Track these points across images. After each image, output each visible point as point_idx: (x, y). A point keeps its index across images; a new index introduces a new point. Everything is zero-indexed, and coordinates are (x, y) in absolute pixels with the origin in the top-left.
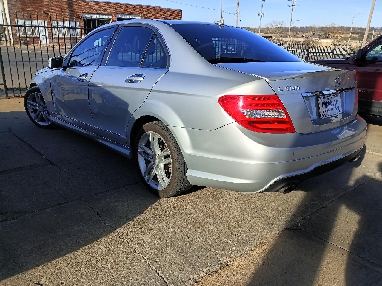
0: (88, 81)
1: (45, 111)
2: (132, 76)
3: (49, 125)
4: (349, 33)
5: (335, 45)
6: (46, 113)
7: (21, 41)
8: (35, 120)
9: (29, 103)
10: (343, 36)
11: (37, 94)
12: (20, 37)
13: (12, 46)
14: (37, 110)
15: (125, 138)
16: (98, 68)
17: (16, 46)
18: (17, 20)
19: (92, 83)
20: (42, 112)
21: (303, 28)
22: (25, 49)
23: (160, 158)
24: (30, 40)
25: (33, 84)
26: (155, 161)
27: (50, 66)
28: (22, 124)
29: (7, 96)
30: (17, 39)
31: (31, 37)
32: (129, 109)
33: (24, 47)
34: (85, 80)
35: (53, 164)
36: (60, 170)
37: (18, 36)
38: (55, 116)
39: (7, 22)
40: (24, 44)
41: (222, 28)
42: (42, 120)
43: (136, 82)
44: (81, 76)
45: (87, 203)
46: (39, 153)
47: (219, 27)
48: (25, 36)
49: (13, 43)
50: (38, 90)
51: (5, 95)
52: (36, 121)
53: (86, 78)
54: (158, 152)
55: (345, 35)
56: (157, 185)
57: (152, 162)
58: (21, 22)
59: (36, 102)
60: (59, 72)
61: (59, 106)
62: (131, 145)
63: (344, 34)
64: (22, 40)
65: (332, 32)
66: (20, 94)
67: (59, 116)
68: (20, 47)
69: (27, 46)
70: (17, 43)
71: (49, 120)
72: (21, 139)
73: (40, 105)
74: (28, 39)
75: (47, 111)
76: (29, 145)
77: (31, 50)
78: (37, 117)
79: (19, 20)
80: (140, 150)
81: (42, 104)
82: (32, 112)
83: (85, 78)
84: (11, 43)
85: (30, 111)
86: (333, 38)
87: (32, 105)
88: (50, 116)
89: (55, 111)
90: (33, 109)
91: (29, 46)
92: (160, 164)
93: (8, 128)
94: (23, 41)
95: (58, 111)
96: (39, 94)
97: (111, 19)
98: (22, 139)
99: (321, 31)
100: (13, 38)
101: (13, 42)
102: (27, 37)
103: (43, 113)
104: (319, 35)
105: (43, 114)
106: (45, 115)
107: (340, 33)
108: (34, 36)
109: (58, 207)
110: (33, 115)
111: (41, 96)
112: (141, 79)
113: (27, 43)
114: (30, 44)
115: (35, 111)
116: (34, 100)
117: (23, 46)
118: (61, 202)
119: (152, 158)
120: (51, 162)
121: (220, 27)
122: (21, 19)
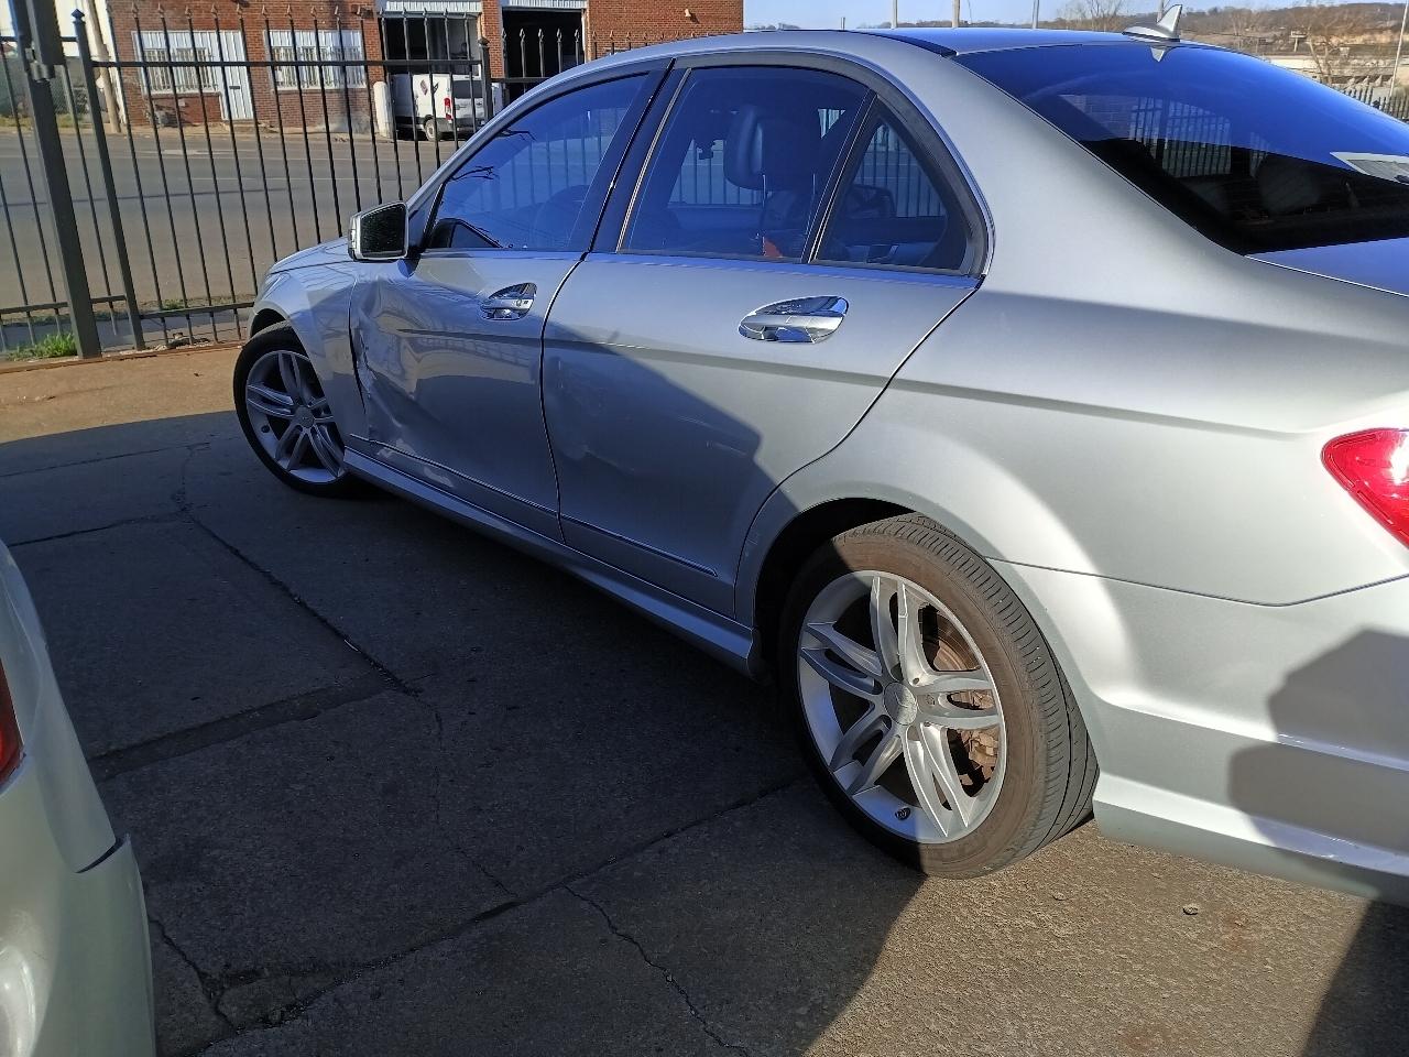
0: (535, 320)
1: (319, 424)
2: (775, 311)
3: (339, 481)
4: (1381, 31)
5: (1330, 80)
6: (324, 435)
7: (156, 113)
8: (280, 463)
9: (251, 392)
10: (1359, 40)
11: (287, 358)
12: (151, 98)
13: (125, 130)
14: (286, 423)
15: (726, 585)
16: (583, 258)
17: (136, 130)
18: (139, 33)
19: (559, 329)
20: (306, 431)
21: (1201, 15)
22: (172, 145)
23: (925, 697)
24: (187, 106)
25: (269, 316)
26: (895, 707)
27: (358, 251)
28: (224, 474)
29: (141, 344)
30: (143, 108)
31: (191, 96)
32: (762, 458)
33: (167, 133)
34: (523, 313)
35: (397, 683)
36: (439, 719)
37: (145, 91)
38: (370, 451)
39: (102, 40)
40: (170, 122)
41: (1165, 55)
42: (309, 459)
43: (800, 336)
44: (500, 293)
45: (601, 905)
46: (329, 626)
47: (1154, 51)
48: (170, 92)
49: (125, 121)
50: (289, 340)
51: (132, 338)
52: (284, 464)
53: (528, 306)
54: (917, 671)
55: (1367, 36)
56: (904, 816)
57: (880, 709)
58: (153, 41)
59: (280, 388)
60: (388, 271)
61: (386, 410)
62: (757, 619)
63: (1365, 31)
64: (160, 108)
65: (1317, 30)
66: (186, 331)
67: (385, 453)
68: (154, 134)
69: (177, 131)
70: (142, 121)
71: (336, 464)
72: (237, 553)
73: (299, 401)
74: (182, 103)
75: (332, 427)
76: (276, 583)
77: (196, 144)
78: (288, 449)
79: (145, 35)
80: (808, 644)
81: (307, 395)
82: (266, 430)
83: (523, 306)
84: (118, 121)
85: (259, 424)
86: (1321, 52)
87: (266, 401)
88: (343, 450)
89: (372, 431)
90: (270, 418)
91: (188, 130)
92: (927, 725)
93: (173, 497)
94: (162, 113)
95: (382, 434)
96: (298, 358)
97: (480, 14)
98: (242, 553)
99: (1269, 28)
100: (125, 104)
101: (127, 118)
102: (177, 97)
103: (310, 435)
104: (1262, 41)
105: (311, 438)
106: (320, 440)
107: (1350, 32)
108: (205, 90)
109: (476, 933)
110: (269, 440)
111: (307, 368)
112: (831, 324)
113: (176, 120)
114: (189, 123)
115: (278, 425)
116: (274, 381)
117: (164, 132)
118: (486, 907)
119: (878, 689)
120: (389, 674)
121: (1158, 54)
122: (154, 28)
